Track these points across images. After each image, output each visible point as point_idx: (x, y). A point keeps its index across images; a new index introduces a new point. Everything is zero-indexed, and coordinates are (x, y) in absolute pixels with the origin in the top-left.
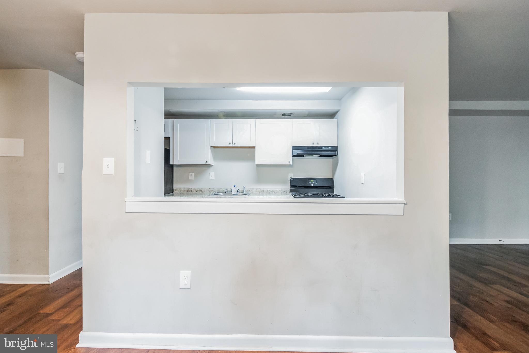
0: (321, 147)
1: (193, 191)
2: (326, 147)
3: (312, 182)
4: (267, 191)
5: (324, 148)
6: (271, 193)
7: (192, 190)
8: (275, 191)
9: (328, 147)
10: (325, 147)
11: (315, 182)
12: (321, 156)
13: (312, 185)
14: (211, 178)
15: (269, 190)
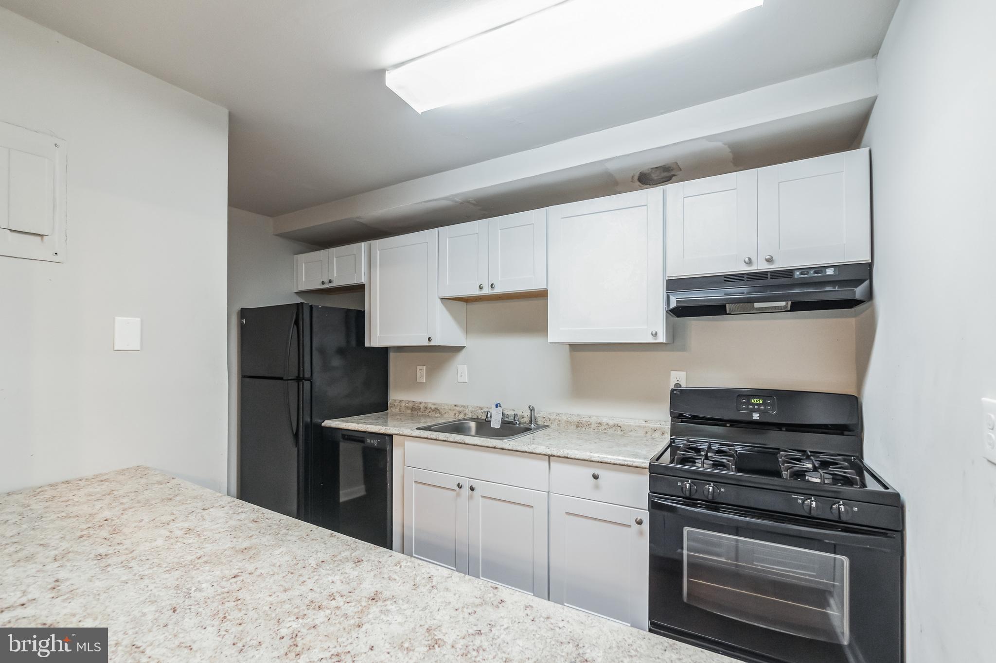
0: (789, 273)
1: (422, 409)
2: (812, 272)
3: (754, 405)
4: (600, 424)
5: (802, 274)
6: (611, 431)
7: (422, 406)
8: (624, 425)
9: (820, 269)
10: (804, 270)
11: (768, 405)
12: (797, 306)
13: (756, 416)
14: (461, 380)
15: (605, 420)
